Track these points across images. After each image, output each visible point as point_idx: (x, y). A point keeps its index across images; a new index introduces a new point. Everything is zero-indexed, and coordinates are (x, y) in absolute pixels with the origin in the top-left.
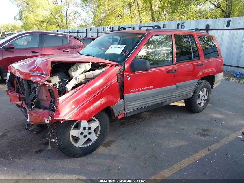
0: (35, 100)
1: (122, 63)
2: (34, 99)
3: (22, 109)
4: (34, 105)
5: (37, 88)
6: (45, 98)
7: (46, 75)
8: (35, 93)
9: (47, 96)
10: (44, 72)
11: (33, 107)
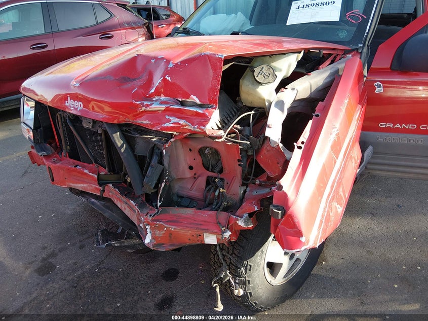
0: (163, 185)
1: (357, 45)
2: (159, 181)
3: (93, 200)
4: (161, 198)
5: (165, 148)
6: (188, 174)
7: (200, 106)
8: (161, 162)
9: (191, 168)
10: (195, 98)
11: (159, 204)
